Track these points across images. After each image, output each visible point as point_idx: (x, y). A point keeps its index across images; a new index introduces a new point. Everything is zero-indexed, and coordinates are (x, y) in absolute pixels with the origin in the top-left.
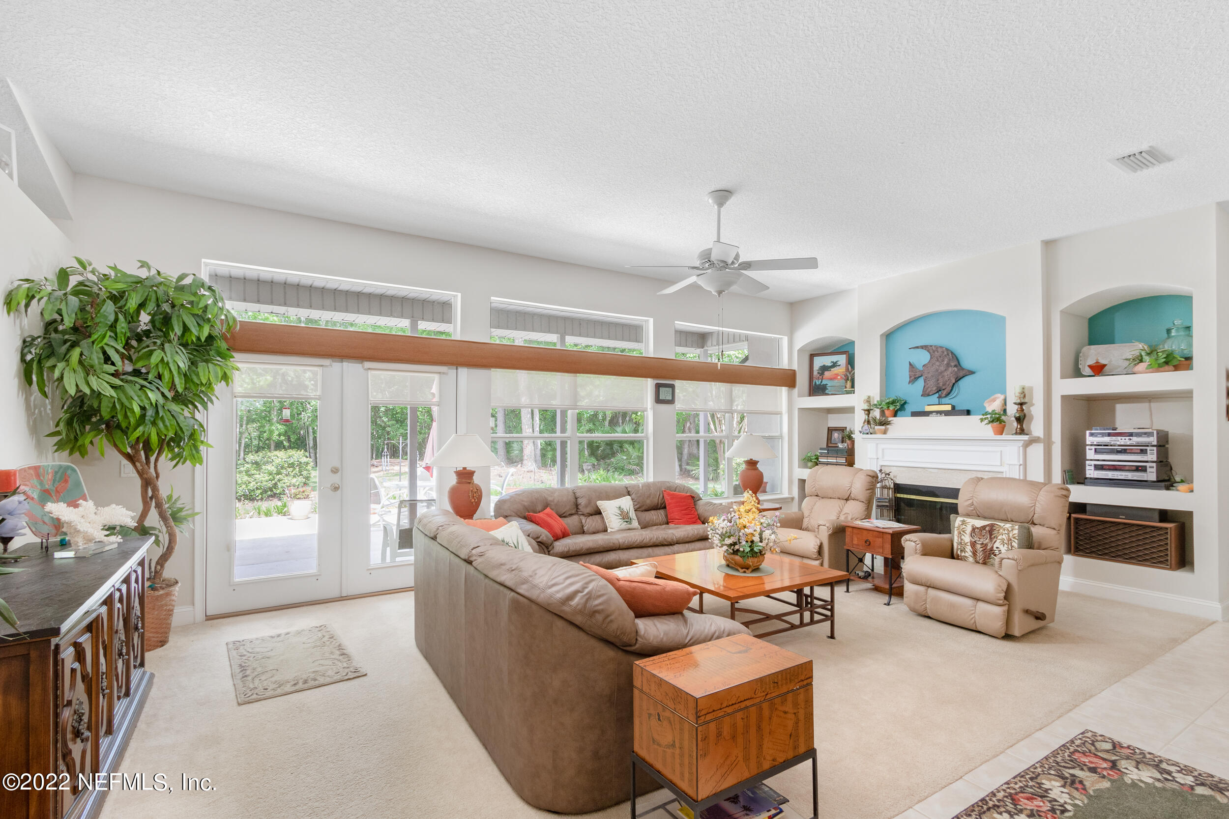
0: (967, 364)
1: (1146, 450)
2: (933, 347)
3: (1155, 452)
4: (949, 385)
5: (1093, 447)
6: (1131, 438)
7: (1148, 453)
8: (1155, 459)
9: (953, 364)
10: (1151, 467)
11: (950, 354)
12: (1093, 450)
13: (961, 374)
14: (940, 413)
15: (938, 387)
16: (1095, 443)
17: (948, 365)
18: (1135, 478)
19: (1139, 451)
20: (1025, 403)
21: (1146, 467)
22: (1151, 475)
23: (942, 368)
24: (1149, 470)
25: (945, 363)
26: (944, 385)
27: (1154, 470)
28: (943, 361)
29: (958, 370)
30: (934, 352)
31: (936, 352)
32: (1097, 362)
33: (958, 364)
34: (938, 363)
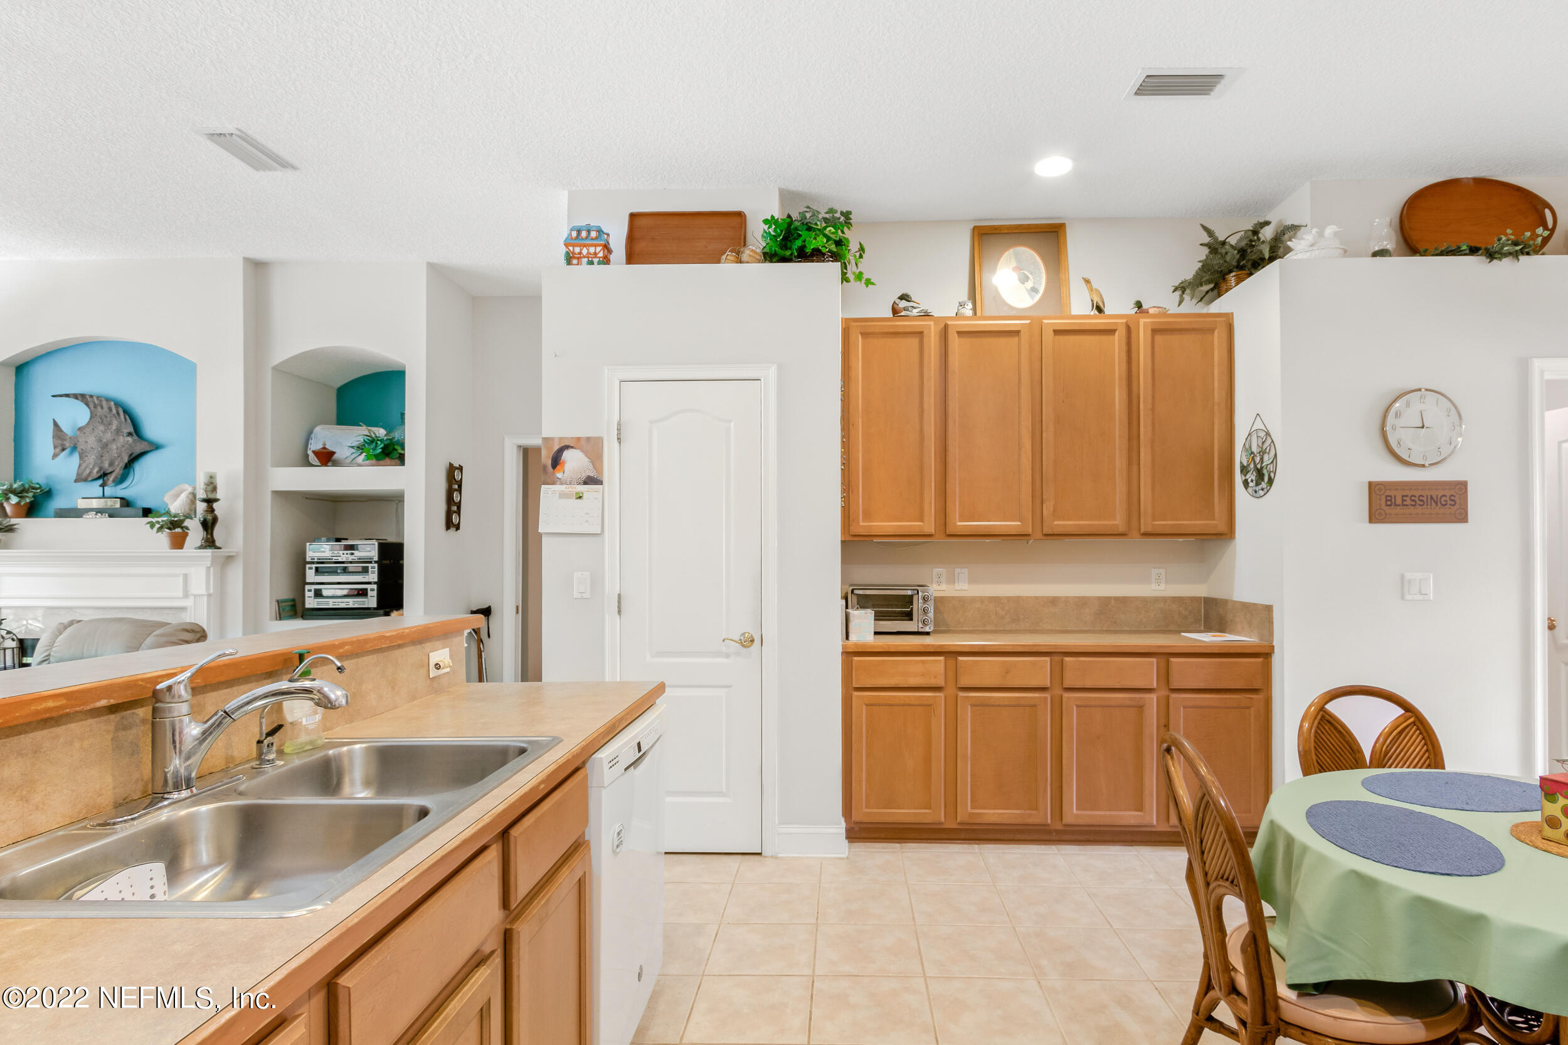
0: (152, 431)
1: (368, 567)
2: (95, 398)
3: (376, 569)
4: (118, 465)
5: (314, 566)
6: (353, 552)
7: (370, 572)
8: (376, 580)
9: (126, 431)
10: (372, 590)
11: (122, 414)
12: (314, 570)
13: (138, 449)
14: (99, 511)
15: (101, 468)
16: (316, 560)
17: (118, 431)
18: (356, 606)
19: (360, 570)
20: (217, 500)
21: (366, 590)
22: (371, 601)
23: (109, 436)
24: (370, 593)
25: (114, 427)
26: (111, 464)
27: (375, 593)
28: (110, 424)
29: (134, 441)
30: (95, 406)
31: (99, 408)
32: (324, 448)
33: (137, 430)
34: (102, 428)
